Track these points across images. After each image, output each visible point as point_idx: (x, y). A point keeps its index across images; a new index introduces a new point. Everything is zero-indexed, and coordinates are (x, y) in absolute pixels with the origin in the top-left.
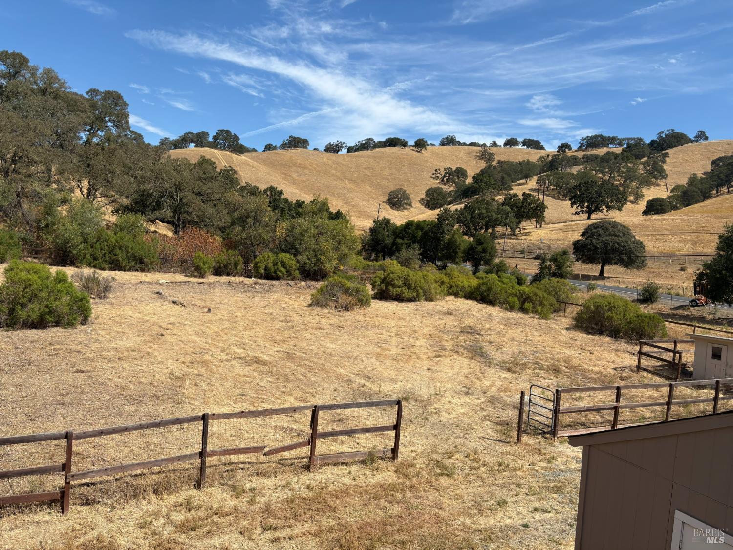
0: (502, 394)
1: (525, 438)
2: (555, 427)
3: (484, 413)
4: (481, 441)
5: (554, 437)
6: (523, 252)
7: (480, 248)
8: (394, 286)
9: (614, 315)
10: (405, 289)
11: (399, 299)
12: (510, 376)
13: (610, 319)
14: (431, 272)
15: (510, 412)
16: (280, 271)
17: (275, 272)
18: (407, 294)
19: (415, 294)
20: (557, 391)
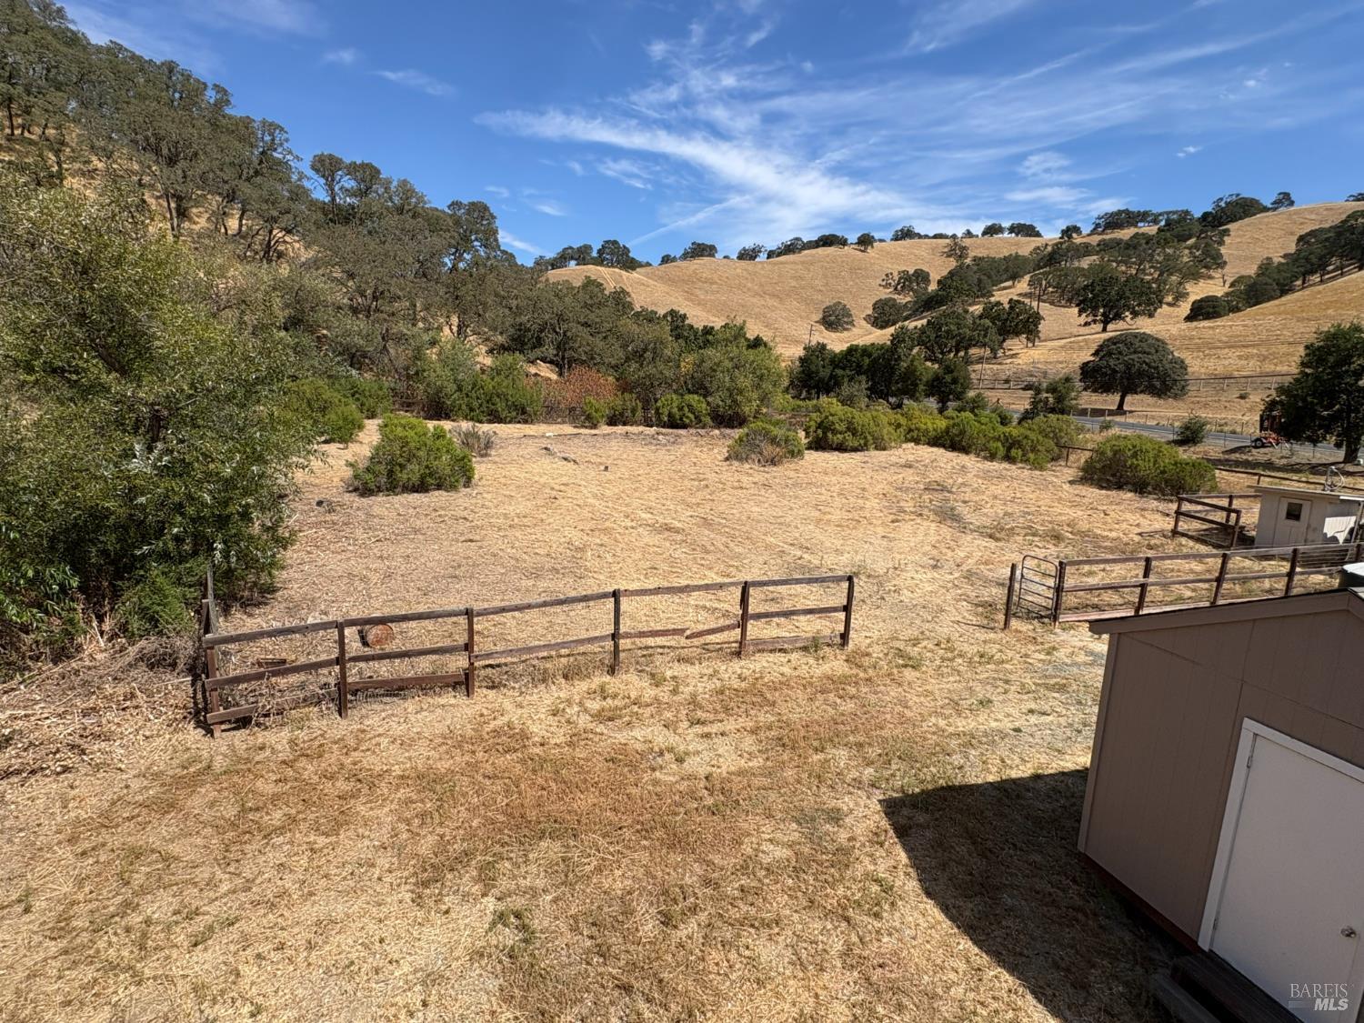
0: (982, 567)
1: (1014, 623)
2: (1056, 609)
3: (959, 591)
4: (956, 626)
5: (1055, 621)
6: (1007, 381)
7: (948, 378)
8: (835, 432)
9: (1140, 462)
10: (848, 436)
11: (841, 448)
12: (992, 544)
13: (1134, 468)
14: (882, 412)
15: (994, 591)
16: (687, 417)
17: (681, 419)
18: (851, 442)
19: (862, 442)
20: (1061, 563)
